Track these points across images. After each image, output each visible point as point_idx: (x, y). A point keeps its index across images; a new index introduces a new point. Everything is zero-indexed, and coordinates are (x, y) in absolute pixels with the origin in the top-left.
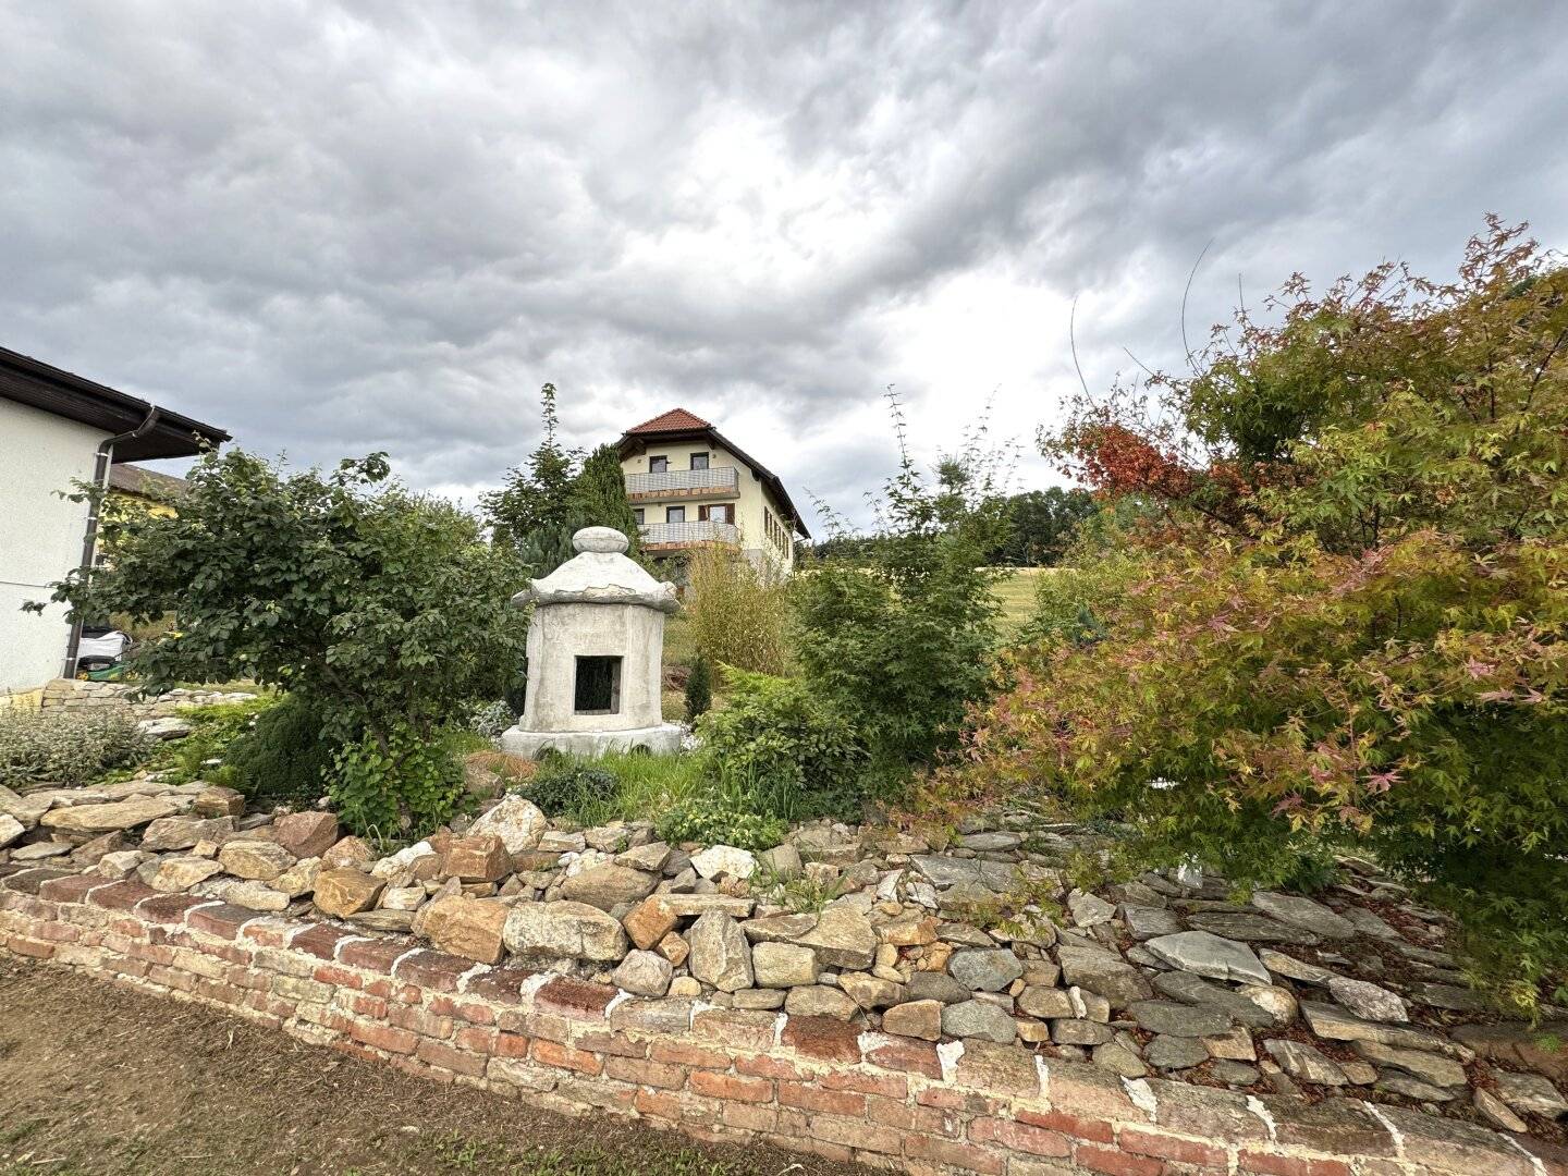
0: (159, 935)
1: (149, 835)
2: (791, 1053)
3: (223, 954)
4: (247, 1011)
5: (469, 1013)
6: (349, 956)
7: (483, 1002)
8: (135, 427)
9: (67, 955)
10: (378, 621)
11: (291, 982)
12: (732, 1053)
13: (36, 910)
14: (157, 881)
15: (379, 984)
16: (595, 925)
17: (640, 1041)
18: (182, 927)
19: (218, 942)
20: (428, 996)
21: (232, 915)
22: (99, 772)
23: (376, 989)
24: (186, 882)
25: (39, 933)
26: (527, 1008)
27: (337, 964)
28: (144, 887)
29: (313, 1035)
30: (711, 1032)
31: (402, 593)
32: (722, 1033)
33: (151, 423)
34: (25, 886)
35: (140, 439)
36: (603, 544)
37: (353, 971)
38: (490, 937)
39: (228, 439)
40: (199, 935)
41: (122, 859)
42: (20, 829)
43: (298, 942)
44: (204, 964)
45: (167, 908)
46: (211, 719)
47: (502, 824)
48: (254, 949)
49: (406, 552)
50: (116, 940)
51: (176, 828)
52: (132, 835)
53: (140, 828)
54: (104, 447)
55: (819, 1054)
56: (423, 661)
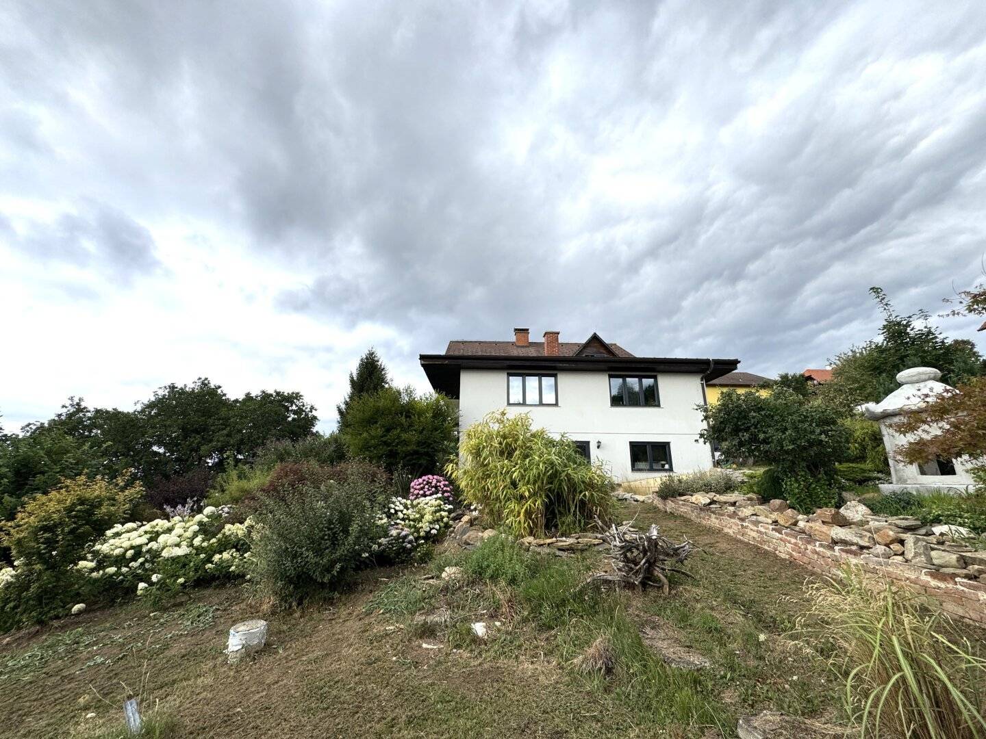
0: (742, 525)
1: (737, 504)
2: (929, 578)
3: (757, 532)
4: (766, 547)
5: (821, 554)
6: (787, 534)
7: (824, 550)
8: (708, 369)
9: (726, 530)
10: (774, 436)
11: (774, 541)
12: (907, 576)
13: (717, 519)
14: (740, 513)
15: (796, 543)
16: (861, 534)
17: (874, 568)
18: (747, 524)
19: (755, 528)
20: (809, 547)
21: (756, 523)
22: (724, 491)
23: (795, 544)
24: (746, 515)
25: (719, 524)
26: (837, 554)
27: (784, 536)
28: (737, 515)
29: (783, 556)
30: (897, 567)
31: (782, 425)
32: (901, 568)
33: (712, 366)
34: (713, 512)
35: (711, 373)
36: (915, 378)
37: (788, 538)
38: (828, 535)
39: (739, 362)
40: (751, 526)
41: (732, 509)
42: (709, 501)
43: (773, 529)
44: (754, 534)
45: (742, 520)
46: (755, 477)
47: (848, 511)
48: (764, 530)
49: (779, 412)
50: (736, 528)
51: (743, 503)
52: (734, 504)
53: (735, 503)
54: (702, 380)
55: (939, 580)
56: (790, 447)
